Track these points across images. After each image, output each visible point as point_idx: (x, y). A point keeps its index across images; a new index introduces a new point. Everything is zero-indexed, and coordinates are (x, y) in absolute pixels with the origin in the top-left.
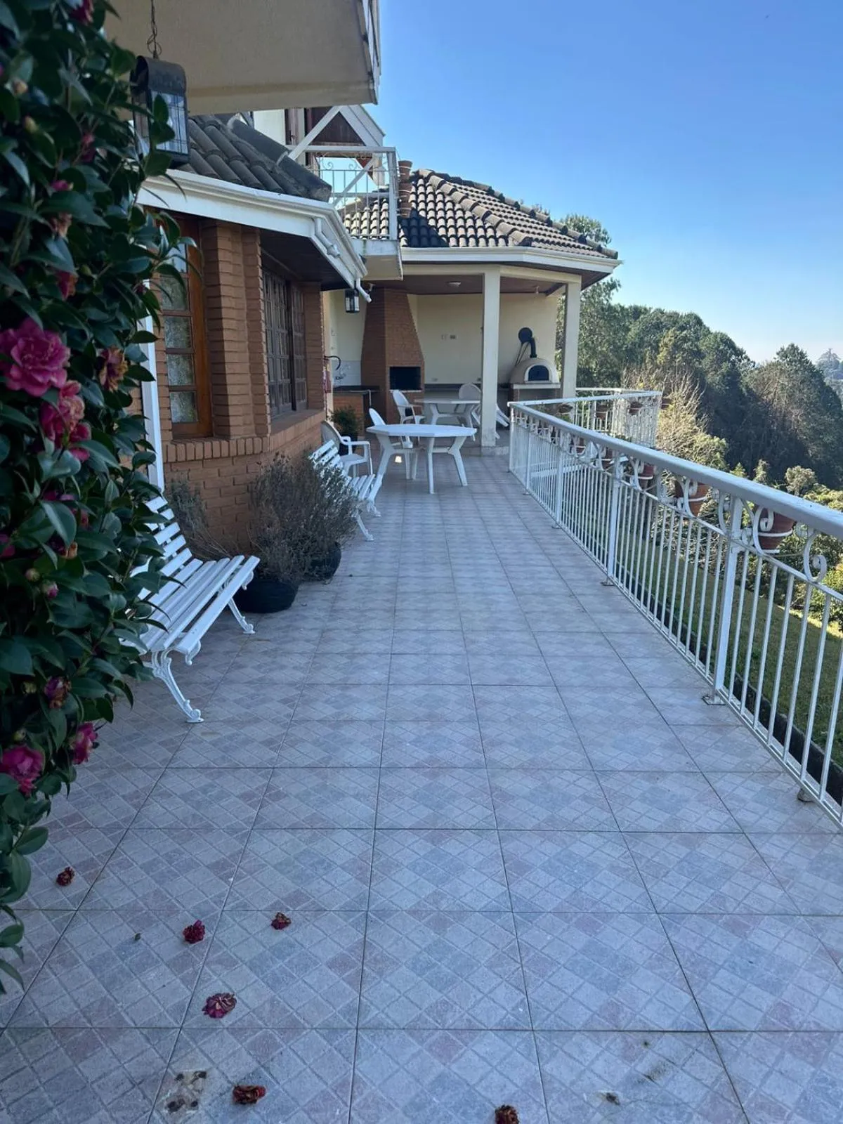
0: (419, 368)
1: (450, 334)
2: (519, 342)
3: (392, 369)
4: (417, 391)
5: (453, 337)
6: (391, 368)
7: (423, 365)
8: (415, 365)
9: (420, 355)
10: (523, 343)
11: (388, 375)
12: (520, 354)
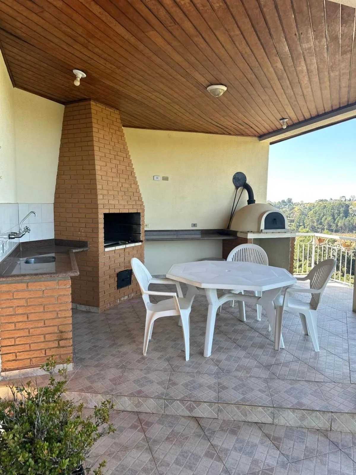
0: (138, 214)
1: (162, 175)
2: (233, 187)
3: (107, 216)
4: (137, 244)
5: (165, 179)
6: (105, 215)
7: (144, 210)
8: (135, 211)
9: (140, 199)
10: (237, 188)
11: (101, 226)
12: (236, 199)
